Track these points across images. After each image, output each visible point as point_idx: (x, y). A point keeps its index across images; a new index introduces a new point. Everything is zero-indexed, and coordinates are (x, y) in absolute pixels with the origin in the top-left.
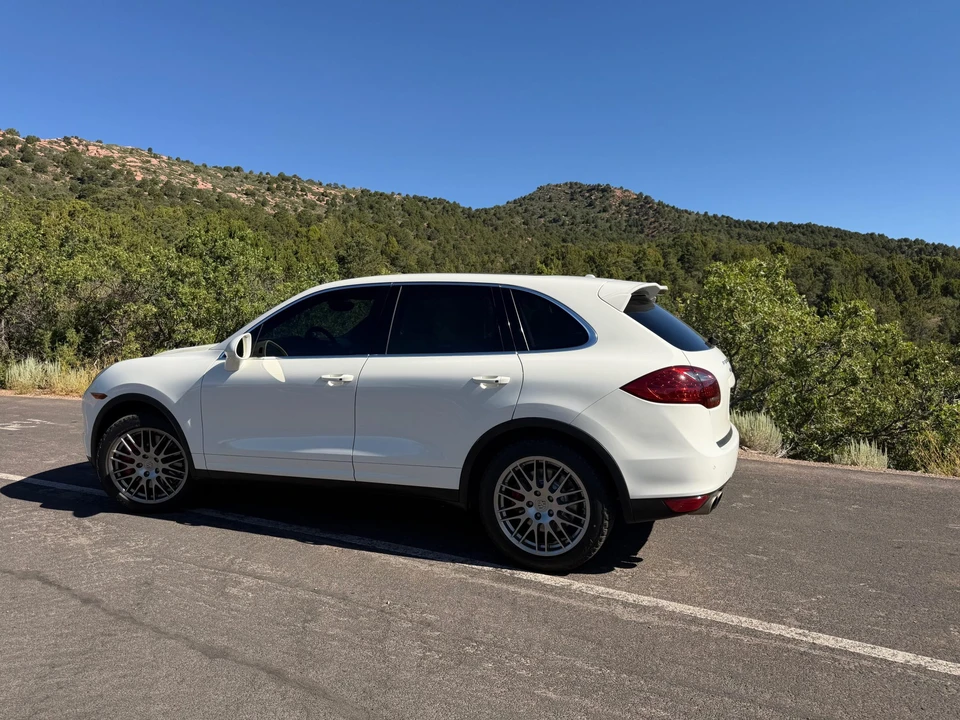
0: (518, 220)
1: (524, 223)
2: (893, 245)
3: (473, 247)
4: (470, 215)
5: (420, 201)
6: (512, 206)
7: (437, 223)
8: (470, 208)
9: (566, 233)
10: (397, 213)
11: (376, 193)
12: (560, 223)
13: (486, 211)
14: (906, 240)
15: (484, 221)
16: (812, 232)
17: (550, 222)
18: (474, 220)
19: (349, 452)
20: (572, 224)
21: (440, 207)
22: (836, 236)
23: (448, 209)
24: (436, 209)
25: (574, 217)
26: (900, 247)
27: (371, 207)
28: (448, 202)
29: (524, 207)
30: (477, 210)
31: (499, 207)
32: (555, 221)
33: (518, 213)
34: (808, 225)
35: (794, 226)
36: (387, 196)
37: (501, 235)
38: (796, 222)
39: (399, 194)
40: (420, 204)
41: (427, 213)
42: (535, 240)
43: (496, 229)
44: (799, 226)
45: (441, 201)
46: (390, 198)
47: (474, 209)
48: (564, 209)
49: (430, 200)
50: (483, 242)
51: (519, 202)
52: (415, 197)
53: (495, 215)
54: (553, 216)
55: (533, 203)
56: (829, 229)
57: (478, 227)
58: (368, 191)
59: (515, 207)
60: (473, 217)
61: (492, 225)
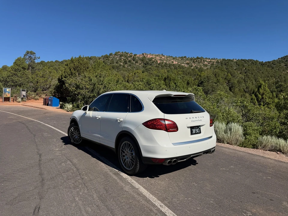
0: (283, 65)
1: (285, 65)
3: (263, 75)
4: (262, 64)
5: (243, 61)
7: (249, 68)
8: (262, 62)
10: (234, 65)
11: (228, 60)
13: (269, 62)
15: (268, 66)
18: (264, 66)
21: (250, 62)
23: (254, 63)
24: (249, 63)
27: (225, 64)
28: (254, 60)
29: (286, 59)
30: (265, 62)
31: (275, 60)
36: (231, 60)
37: (275, 70)
39: (235, 59)
40: (243, 62)
41: (245, 65)
43: (273, 68)
45: (251, 60)
46: (232, 61)
49: (247, 60)
50: (267, 73)
51: (283, 58)
52: (241, 60)
53: (273, 63)
57: (265, 68)
58: (225, 59)
59: (281, 60)
60: (264, 65)
61: (271, 67)
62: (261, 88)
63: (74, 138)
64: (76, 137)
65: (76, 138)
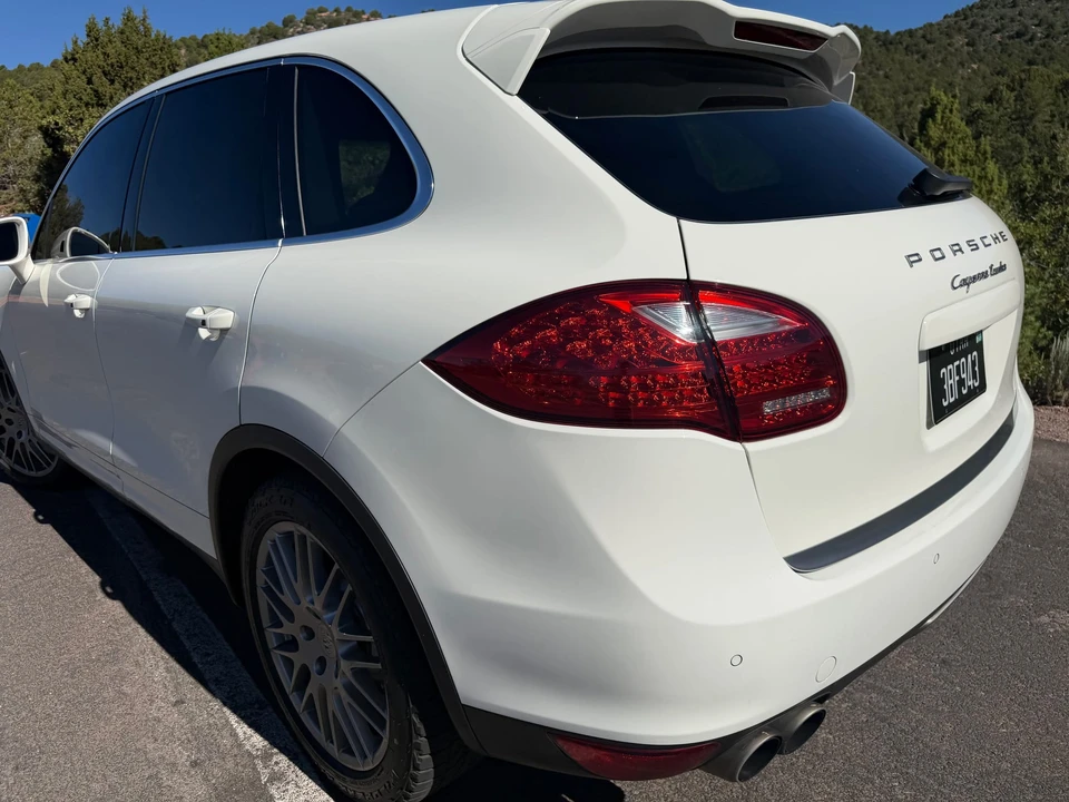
0: (960, 40)
1: (968, 44)
3: (888, 86)
4: (886, 41)
6: (953, 20)
8: (887, 32)
9: (1036, 52)
12: (1027, 37)
13: (911, 33)
15: (906, 48)
17: (1011, 37)
18: (891, 47)
20: (1047, 36)
25: (1051, 26)
29: (970, 20)
30: (898, 34)
31: (931, 25)
32: (1019, 35)
33: (960, 30)
37: (930, 65)
42: (983, 67)
43: (924, 57)
47: (892, 33)
48: (1036, 16)
50: (902, 77)
51: (962, 15)
53: (924, 37)
54: (1016, 29)
55: (986, 12)
57: (897, 56)
59: (956, 23)
60: (891, 43)
61: (918, 53)
62: (934, 120)
63: (12, 442)
64: (20, 434)
65: (22, 444)
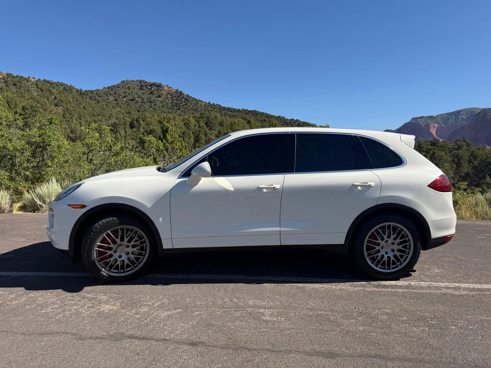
0: (111, 98)
1: (115, 100)
2: (288, 122)
4: (81, 93)
5: (48, 83)
6: (107, 90)
7: (61, 97)
8: (81, 90)
9: (139, 107)
10: (33, 89)
11: (17, 76)
12: (135, 101)
13: (91, 92)
14: (293, 120)
15: (90, 97)
16: (256, 114)
17: (129, 100)
18: (84, 96)
19: (278, 229)
20: (142, 102)
21: (62, 88)
22: (266, 117)
23: (68, 89)
24: (59, 88)
25: (143, 99)
26: (291, 122)
27: (15, 85)
28: (66, 85)
29: (114, 91)
30: (86, 91)
31: (99, 90)
32: (132, 100)
33: (110, 94)
34: (254, 111)
35: (249, 111)
36: (26, 79)
37: (101, 106)
38: (249, 109)
39: (33, 78)
40: (48, 85)
41: (54, 91)
42: (122, 110)
43: (98, 102)
44: (251, 111)
45: (62, 84)
46: (28, 80)
47: (83, 90)
48: (137, 94)
49: (55, 83)
50: (91, 109)
51: (111, 88)
52: (44, 80)
53: (97, 94)
54: (131, 97)
55: (119, 89)
56: (263, 113)
57: (87, 100)
58: (12, 74)
59: (108, 91)
60: (83, 94)
61: (95, 100)
